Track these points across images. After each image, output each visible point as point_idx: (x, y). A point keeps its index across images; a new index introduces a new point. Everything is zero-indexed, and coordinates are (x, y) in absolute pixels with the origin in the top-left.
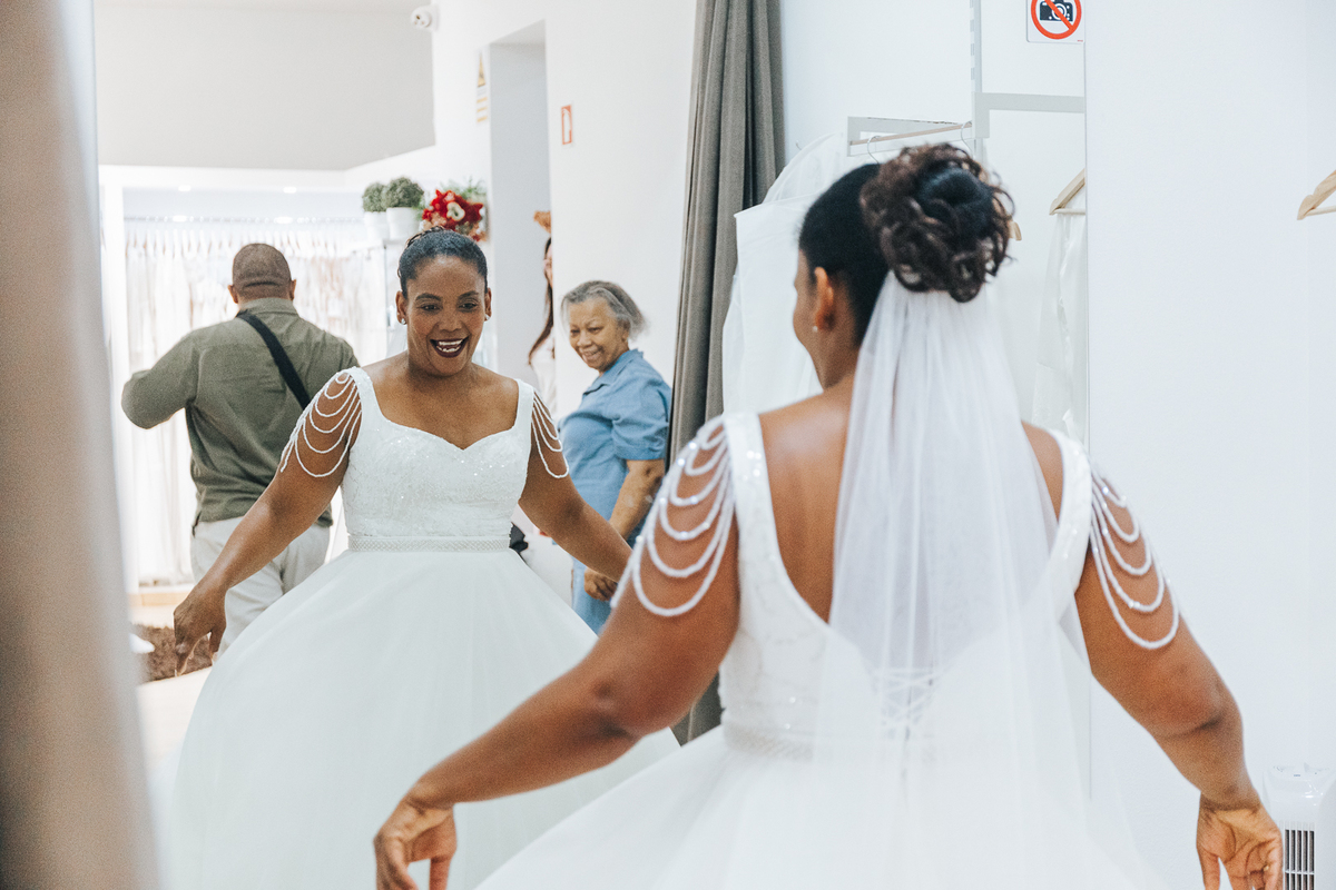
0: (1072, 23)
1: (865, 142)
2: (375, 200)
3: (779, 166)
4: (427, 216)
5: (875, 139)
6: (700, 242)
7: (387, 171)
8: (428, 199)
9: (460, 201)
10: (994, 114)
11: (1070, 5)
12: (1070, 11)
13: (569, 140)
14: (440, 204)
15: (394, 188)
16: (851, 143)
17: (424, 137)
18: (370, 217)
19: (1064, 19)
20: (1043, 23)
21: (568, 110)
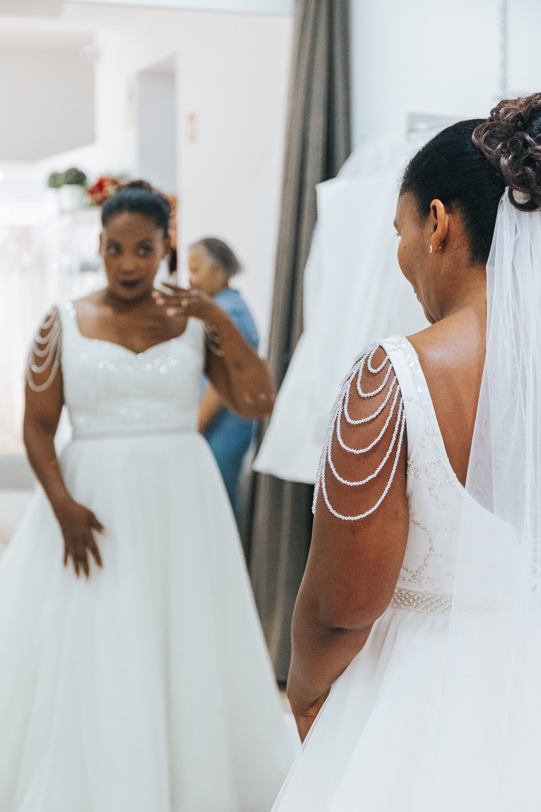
1: (420, 130)
2: (55, 181)
3: (348, 153)
4: (92, 192)
5: (429, 129)
7: (63, 163)
8: (92, 180)
9: (115, 183)
13: (192, 138)
14: (100, 186)
15: (68, 173)
16: (410, 131)
17: (88, 138)
21: (192, 118)
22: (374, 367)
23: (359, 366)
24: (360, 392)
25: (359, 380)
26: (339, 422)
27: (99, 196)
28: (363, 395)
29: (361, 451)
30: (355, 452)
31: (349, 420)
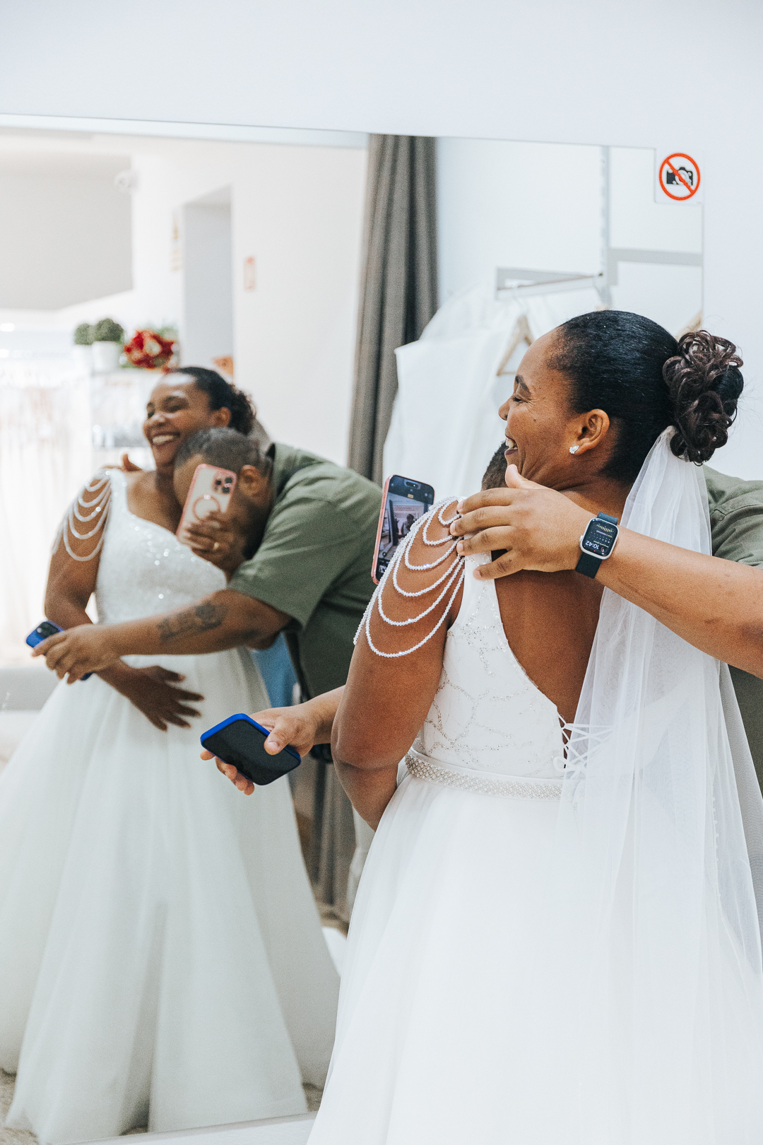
0: (693, 188)
1: (510, 288)
2: (84, 336)
3: (434, 310)
4: (128, 350)
5: (520, 287)
6: (367, 373)
7: (93, 313)
8: (129, 336)
9: (157, 338)
10: (623, 267)
11: (691, 172)
12: (691, 178)
13: (251, 287)
14: (139, 341)
15: (100, 325)
16: (499, 289)
17: (124, 283)
18: (80, 351)
19: (686, 184)
20: (668, 187)
21: (250, 261)
22: (444, 518)
23: (428, 516)
24: (425, 537)
25: (427, 526)
26: (398, 562)
27: (137, 355)
28: (427, 542)
29: (410, 594)
30: (405, 594)
31: (407, 563)
